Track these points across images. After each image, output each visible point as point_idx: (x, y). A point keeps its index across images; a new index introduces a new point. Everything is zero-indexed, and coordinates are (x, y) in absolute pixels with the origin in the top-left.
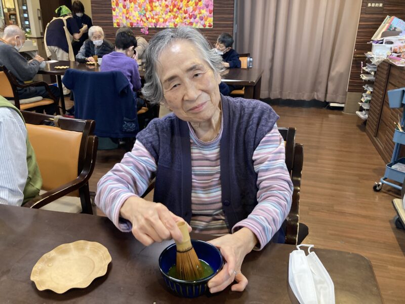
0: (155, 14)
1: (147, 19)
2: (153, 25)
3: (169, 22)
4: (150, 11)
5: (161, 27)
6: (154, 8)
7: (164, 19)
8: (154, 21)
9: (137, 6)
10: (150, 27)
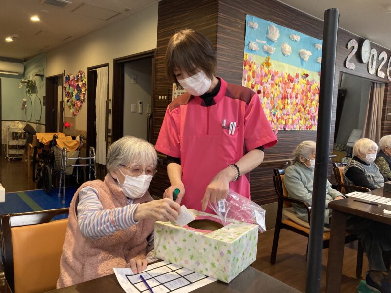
0: (285, 113)
1: (277, 120)
2: (282, 127)
3: (296, 124)
4: (282, 110)
5: (289, 130)
6: (286, 107)
7: (292, 119)
8: (284, 122)
9: (269, 101)
10: (279, 130)
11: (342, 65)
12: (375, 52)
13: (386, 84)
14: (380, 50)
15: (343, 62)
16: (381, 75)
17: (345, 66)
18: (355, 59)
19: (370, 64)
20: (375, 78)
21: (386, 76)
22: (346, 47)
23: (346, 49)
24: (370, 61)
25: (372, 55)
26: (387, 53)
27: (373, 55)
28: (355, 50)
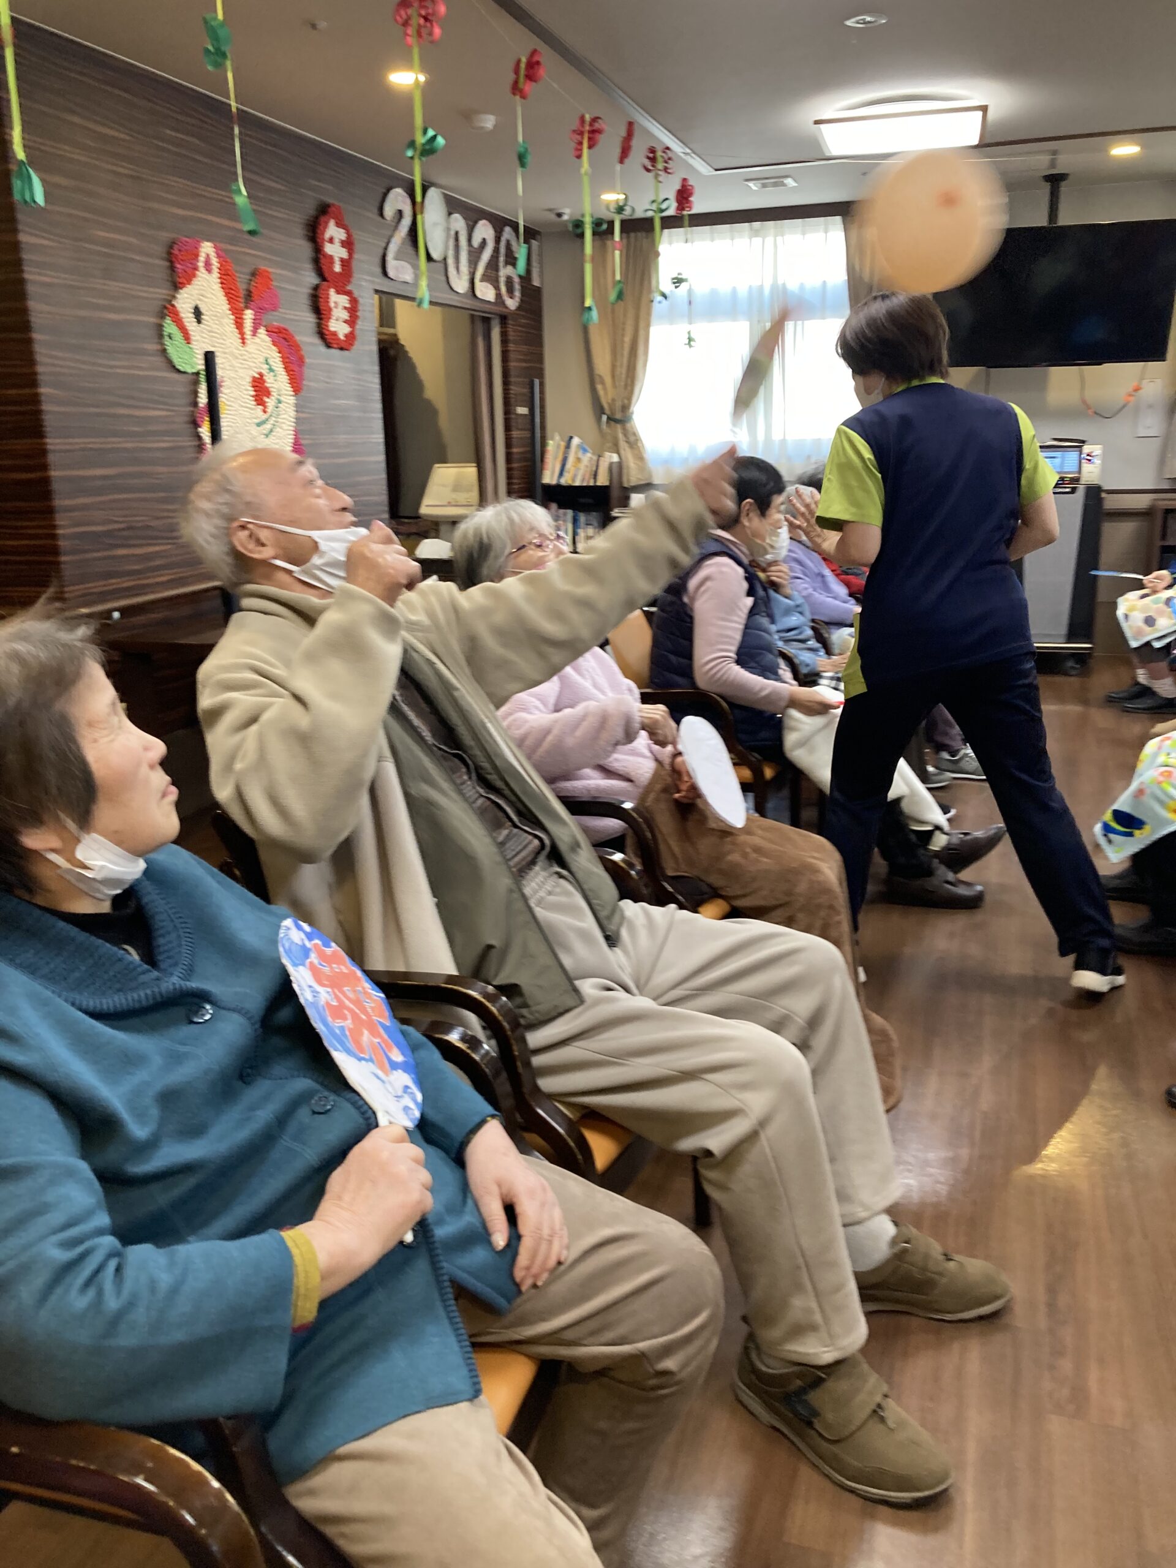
11: (379, 270)
12: (458, 222)
13: (504, 319)
14: (473, 215)
15: (377, 260)
16: (486, 292)
17: (385, 273)
18: (410, 249)
19: (451, 261)
20: (469, 303)
21: (499, 295)
22: (381, 215)
23: (380, 219)
24: (451, 253)
25: (453, 233)
26: (490, 221)
27: (457, 233)
28: (406, 222)
